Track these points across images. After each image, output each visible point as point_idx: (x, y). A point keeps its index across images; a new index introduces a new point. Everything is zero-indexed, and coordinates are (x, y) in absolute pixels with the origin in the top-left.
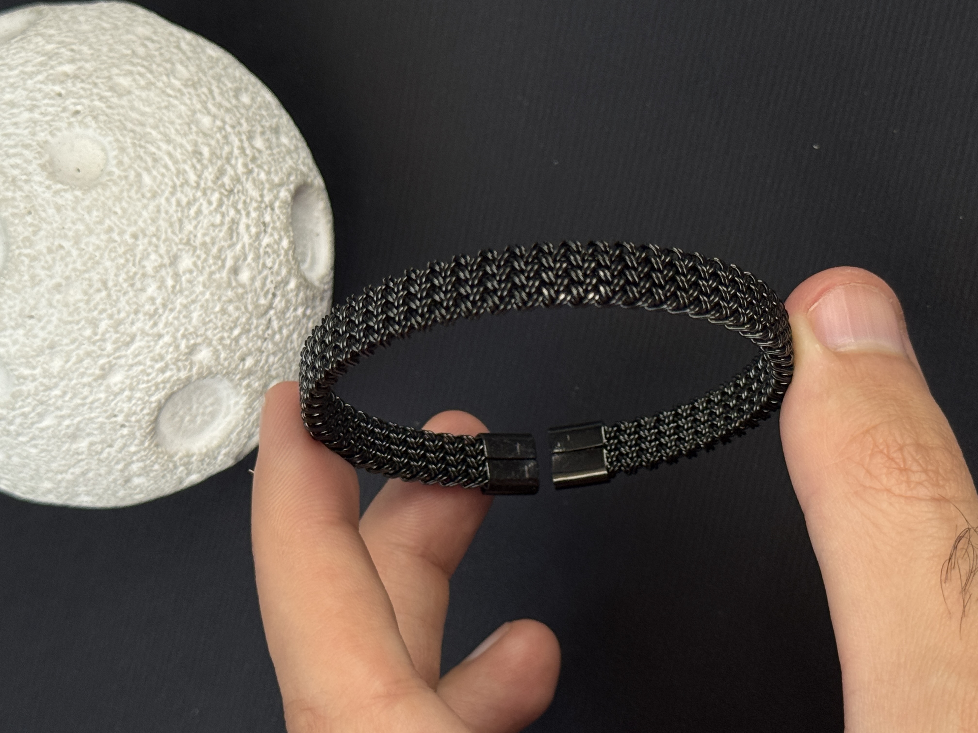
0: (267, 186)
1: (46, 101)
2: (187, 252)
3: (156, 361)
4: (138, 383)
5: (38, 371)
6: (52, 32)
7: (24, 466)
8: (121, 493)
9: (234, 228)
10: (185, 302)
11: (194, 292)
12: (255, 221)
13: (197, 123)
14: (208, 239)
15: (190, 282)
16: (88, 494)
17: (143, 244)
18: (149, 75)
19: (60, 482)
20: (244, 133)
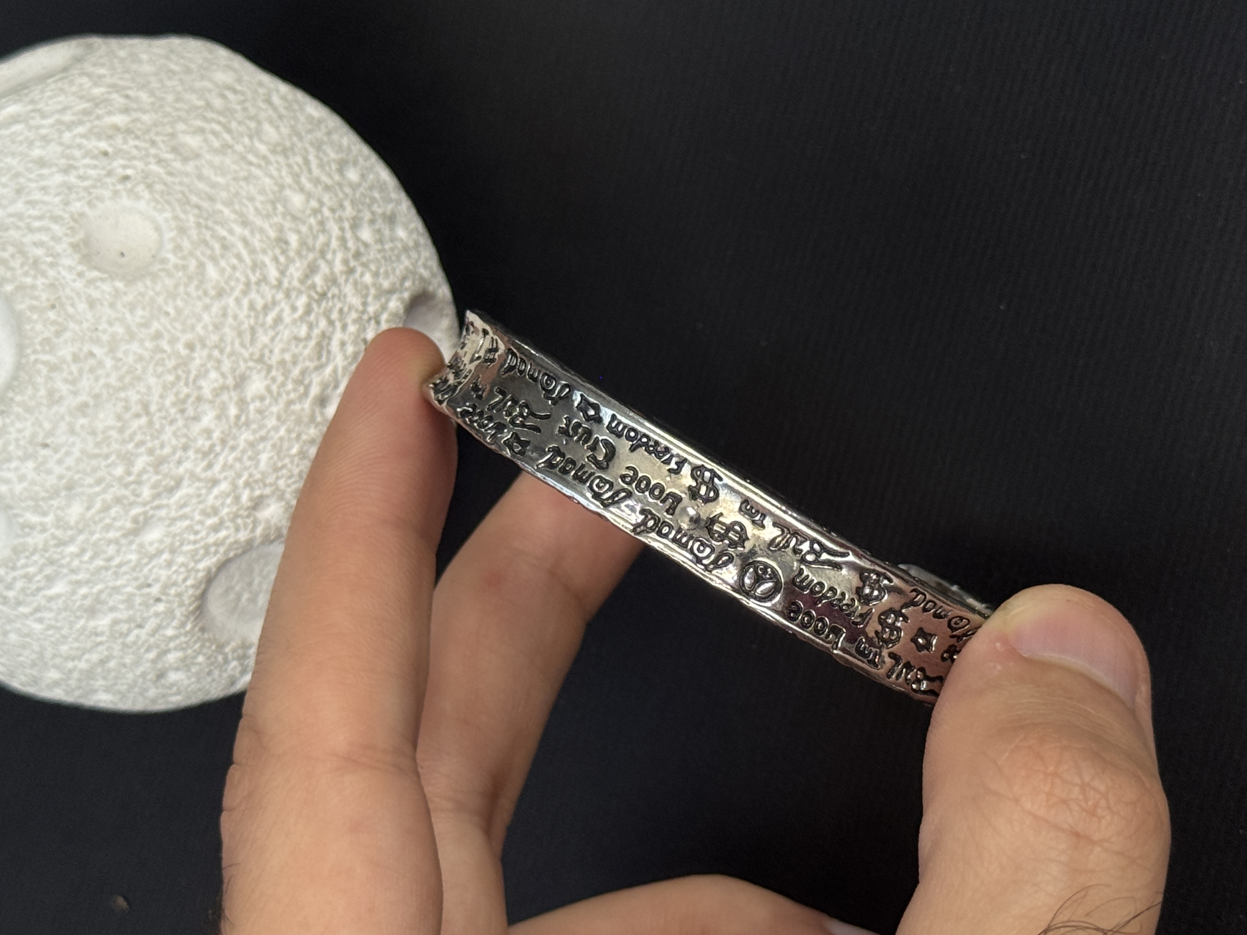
0: (373, 291)
1: (87, 161)
2: (259, 372)
3: (208, 516)
4: (182, 544)
5: (49, 519)
6: (102, 71)
7: (24, 646)
8: (152, 692)
9: (325, 343)
10: (251, 438)
11: (264, 426)
12: (353, 338)
13: (285, 202)
14: (288, 357)
15: (260, 412)
16: (107, 690)
17: (201, 357)
18: (226, 136)
19: (71, 671)
20: (347, 219)
